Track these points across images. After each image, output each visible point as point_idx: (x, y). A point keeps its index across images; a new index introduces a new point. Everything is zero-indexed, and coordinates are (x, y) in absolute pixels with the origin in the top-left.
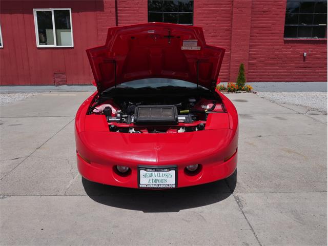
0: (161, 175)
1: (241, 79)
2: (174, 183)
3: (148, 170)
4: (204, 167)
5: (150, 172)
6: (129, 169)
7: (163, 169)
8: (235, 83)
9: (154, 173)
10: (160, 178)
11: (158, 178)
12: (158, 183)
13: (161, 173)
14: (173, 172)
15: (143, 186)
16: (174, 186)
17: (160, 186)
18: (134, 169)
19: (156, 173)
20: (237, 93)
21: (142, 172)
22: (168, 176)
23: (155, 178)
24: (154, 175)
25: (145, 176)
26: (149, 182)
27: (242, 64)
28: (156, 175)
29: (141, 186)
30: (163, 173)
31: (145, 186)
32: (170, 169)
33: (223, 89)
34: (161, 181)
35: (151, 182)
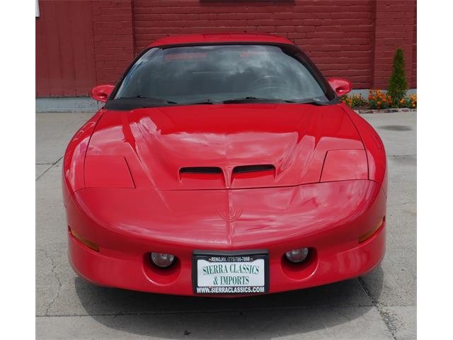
0: (237, 268)
1: (397, 82)
2: (263, 285)
3: (213, 259)
4: (320, 253)
5: (217, 264)
6: (176, 259)
7: (241, 256)
8: (386, 92)
9: (223, 264)
10: (236, 275)
11: (233, 275)
12: (232, 285)
13: (238, 264)
14: (260, 264)
15: (203, 291)
16: (262, 290)
17: (235, 291)
18: (186, 258)
19: (228, 264)
20: (389, 112)
21: (202, 264)
22: (251, 270)
23: (226, 275)
24: (224, 268)
25: (207, 271)
26: (215, 282)
27: (399, 51)
28: (228, 270)
29: (199, 290)
30: (242, 264)
31: (208, 291)
32: (254, 257)
33: (359, 104)
34: (238, 280)
35: (219, 282)
